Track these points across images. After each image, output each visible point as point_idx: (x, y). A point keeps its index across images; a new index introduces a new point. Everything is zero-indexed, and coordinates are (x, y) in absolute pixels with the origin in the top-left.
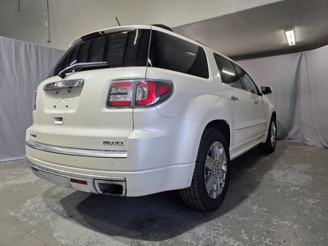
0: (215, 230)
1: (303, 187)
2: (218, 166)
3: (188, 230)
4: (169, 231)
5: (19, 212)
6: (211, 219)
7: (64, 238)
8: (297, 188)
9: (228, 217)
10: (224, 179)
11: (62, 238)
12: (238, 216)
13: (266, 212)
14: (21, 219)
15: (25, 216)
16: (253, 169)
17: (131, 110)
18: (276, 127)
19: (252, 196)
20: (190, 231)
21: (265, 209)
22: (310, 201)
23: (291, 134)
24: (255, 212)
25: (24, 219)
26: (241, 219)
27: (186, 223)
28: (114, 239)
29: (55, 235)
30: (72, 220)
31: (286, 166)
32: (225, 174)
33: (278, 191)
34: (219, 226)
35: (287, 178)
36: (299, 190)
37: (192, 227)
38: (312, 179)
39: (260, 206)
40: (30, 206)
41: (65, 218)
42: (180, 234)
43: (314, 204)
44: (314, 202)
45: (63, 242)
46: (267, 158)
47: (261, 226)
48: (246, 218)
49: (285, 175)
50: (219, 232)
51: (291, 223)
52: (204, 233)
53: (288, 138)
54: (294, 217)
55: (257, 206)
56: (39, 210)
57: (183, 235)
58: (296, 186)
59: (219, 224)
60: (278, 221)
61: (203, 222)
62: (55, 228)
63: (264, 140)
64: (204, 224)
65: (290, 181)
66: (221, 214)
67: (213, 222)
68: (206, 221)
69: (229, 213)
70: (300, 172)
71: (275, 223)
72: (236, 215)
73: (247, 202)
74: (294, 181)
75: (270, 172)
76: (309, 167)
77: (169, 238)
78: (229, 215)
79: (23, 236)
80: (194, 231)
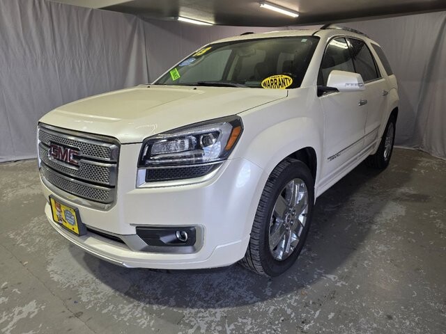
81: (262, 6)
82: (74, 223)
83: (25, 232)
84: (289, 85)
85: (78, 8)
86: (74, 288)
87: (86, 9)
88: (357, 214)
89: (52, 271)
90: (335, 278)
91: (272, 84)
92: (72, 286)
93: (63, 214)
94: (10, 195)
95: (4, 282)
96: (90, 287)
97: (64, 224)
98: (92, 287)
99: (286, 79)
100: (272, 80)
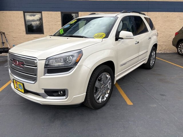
82: (22, 89)
84: (104, 37)
91: (98, 36)
93: (18, 86)
97: (18, 89)
99: (103, 34)
100: (98, 35)
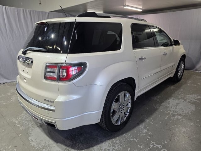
0: (113, 146)
1: (185, 116)
2: (123, 105)
3: (98, 144)
4: (87, 143)
5: (18, 120)
6: (114, 137)
7: (34, 141)
8: (179, 117)
9: (125, 136)
10: (128, 111)
11: (32, 141)
12: (131, 136)
13: (150, 136)
14: (17, 125)
15: (19, 123)
16: (158, 97)
17: (57, 83)
18: (184, 65)
19: (147, 121)
20: (99, 145)
21: (150, 133)
22: (183, 129)
23: (198, 66)
24: (143, 134)
25: (18, 125)
26: (132, 139)
27: (99, 139)
28: (57, 145)
29: (30, 138)
30: (41, 129)
31: (182, 95)
32: (129, 108)
33: (166, 118)
34: (117, 144)
35: (177, 107)
36: (180, 119)
37: (101, 142)
38: (194, 110)
39: (148, 130)
40: (24, 116)
41: (38, 127)
42: (93, 146)
43: (184, 132)
44: (185, 130)
45: (32, 144)
46: (172, 87)
47: (142, 147)
48: (135, 139)
49: (177, 105)
50: (115, 148)
51: (162, 147)
52: (106, 148)
53: (195, 69)
54: (166, 142)
55: (146, 130)
56: (27, 119)
57: (94, 147)
58: (180, 115)
59: (118, 142)
60: (153, 144)
61: (109, 139)
62: (31, 133)
63: (172, 75)
64: (109, 140)
65: (178, 110)
66: (122, 134)
67: (114, 140)
68: (111, 139)
69: (127, 133)
70: (189, 102)
71: (151, 146)
72: (130, 136)
73: (142, 126)
74: (181, 110)
75: (168, 101)
76: (198, 97)
77: (86, 149)
78: (126, 136)
79: (15, 137)
80: (101, 145)
81: (125, 7)
83: (20, 119)
85: (42, 12)
86: (40, 149)
87: (46, 12)
88: (171, 109)
89: (31, 140)
90: (160, 147)
92: (39, 149)
94: (14, 99)
95: (10, 145)
96: (47, 149)
98: (48, 149)
